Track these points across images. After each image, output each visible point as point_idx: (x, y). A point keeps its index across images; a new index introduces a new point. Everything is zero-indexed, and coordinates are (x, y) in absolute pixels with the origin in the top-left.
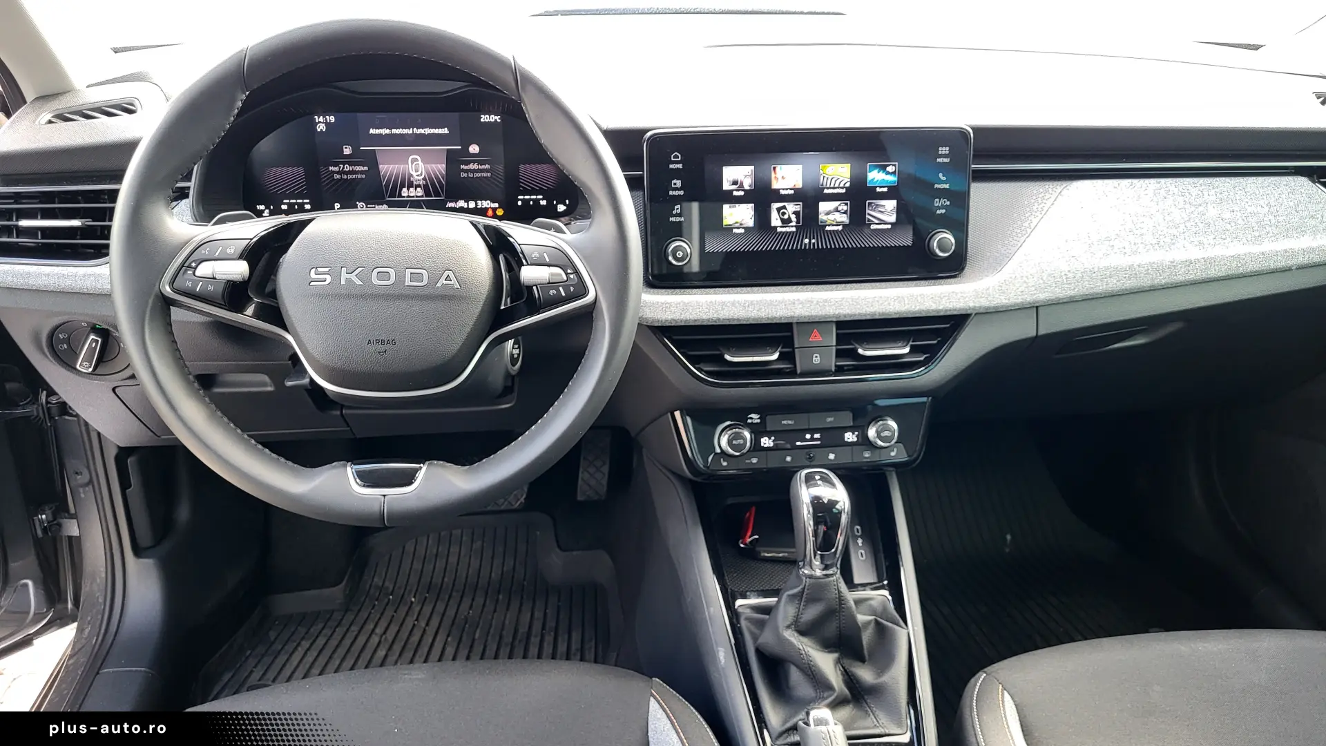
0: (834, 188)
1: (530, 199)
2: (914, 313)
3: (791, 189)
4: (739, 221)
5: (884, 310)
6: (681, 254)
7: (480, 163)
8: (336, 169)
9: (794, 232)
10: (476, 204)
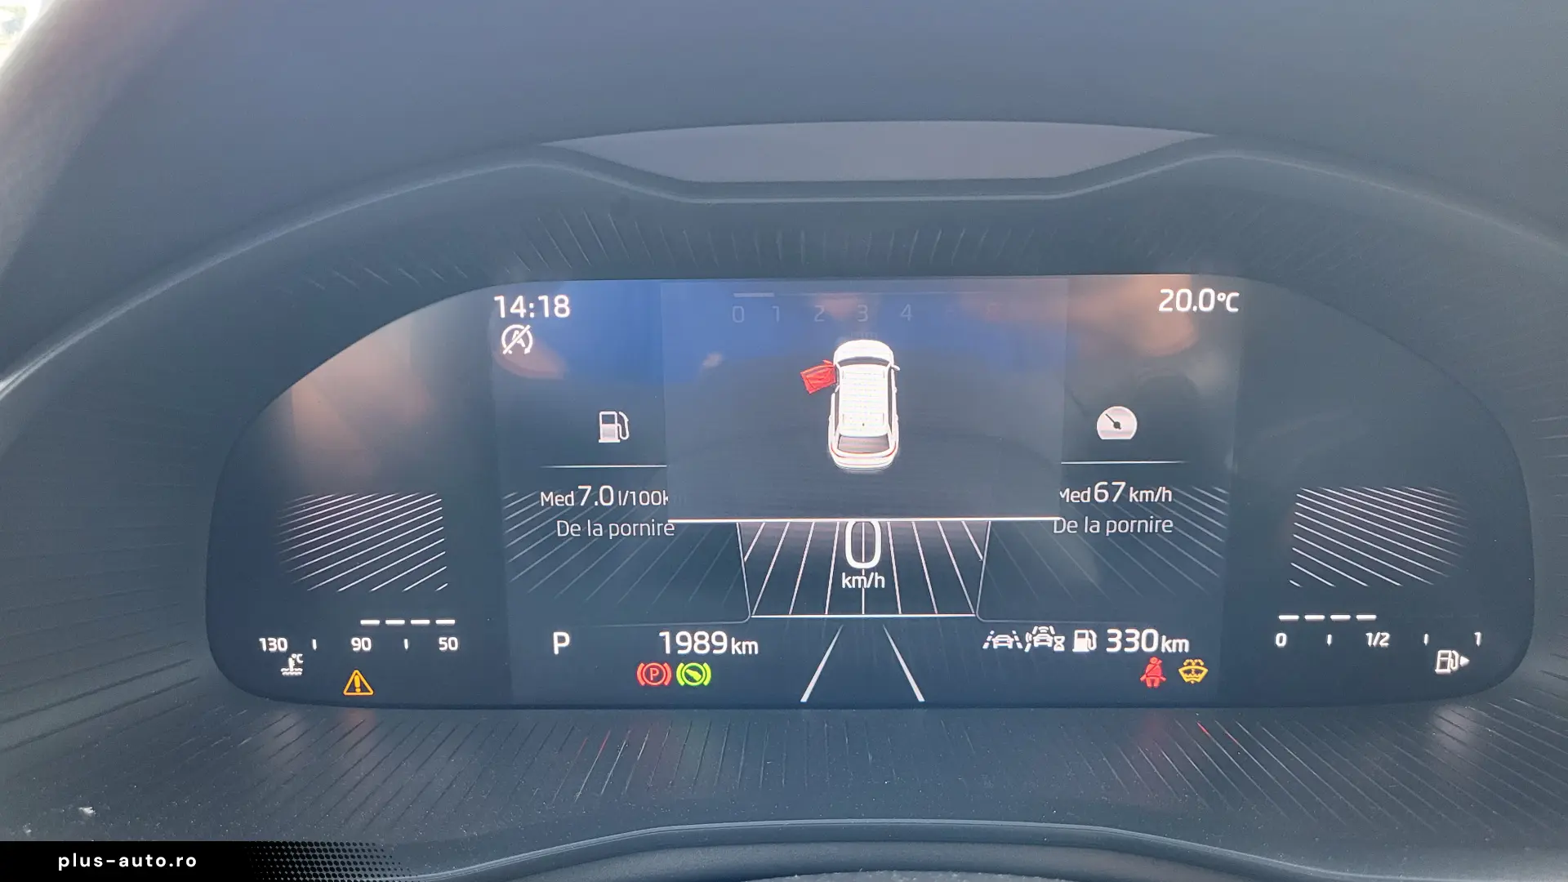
1: (1328, 626)
7: (1139, 479)
8: (567, 500)
10: (1103, 641)
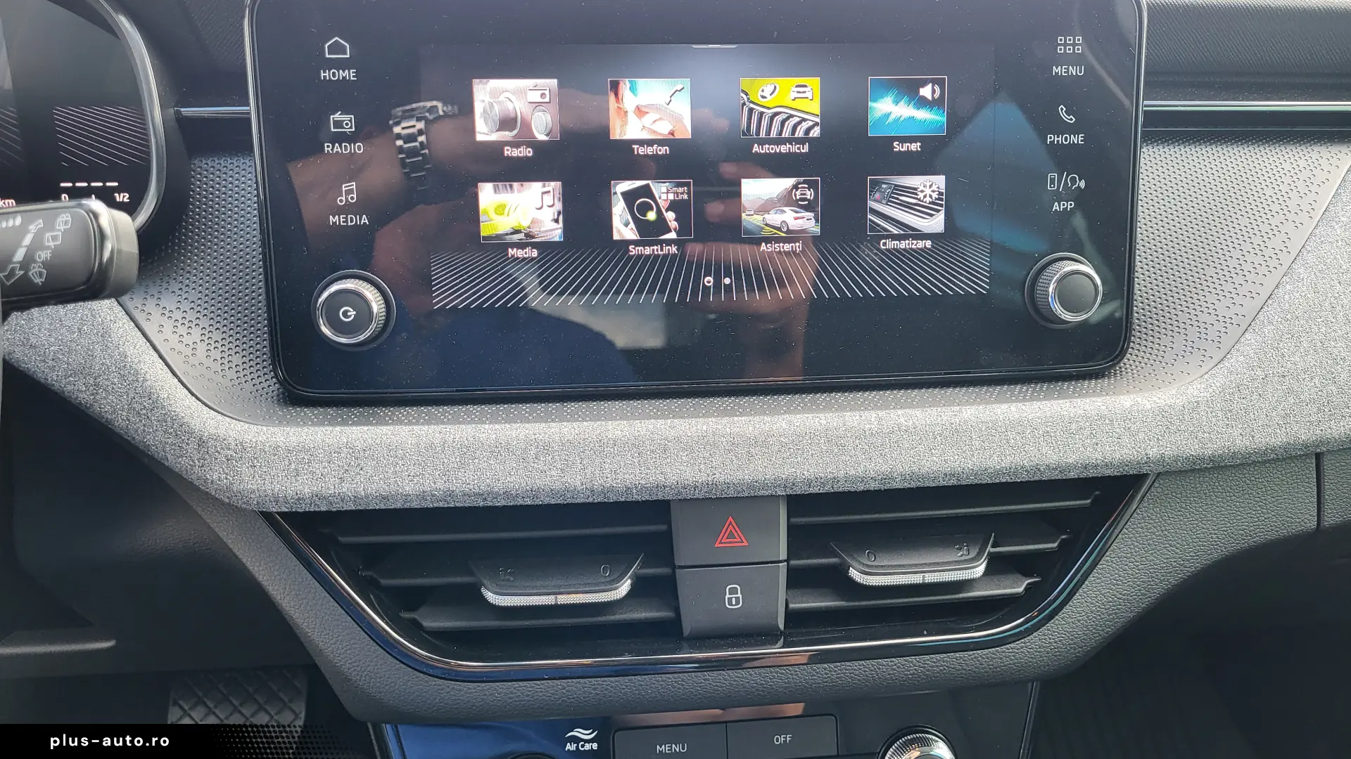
0: (780, 141)
2: (998, 473)
3: (661, 142)
4: (525, 223)
5: (915, 469)
6: (352, 313)
9: (674, 256)
